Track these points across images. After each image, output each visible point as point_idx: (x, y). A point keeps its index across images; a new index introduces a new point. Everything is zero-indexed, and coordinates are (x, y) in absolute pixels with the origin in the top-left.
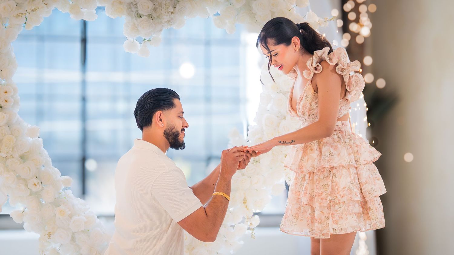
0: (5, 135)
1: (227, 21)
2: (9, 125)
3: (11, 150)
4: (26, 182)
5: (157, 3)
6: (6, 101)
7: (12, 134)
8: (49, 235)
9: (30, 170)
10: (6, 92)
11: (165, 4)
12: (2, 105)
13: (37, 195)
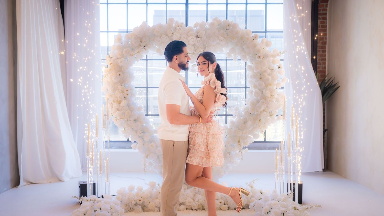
0: (126, 110)
1: (232, 55)
2: (128, 105)
3: (129, 117)
4: (136, 132)
5: (197, 47)
6: (127, 95)
7: (129, 110)
8: (147, 156)
9: (138, 126)
10: (127, 90)
11: (201, 47)
12: (125, 96)
13: (142, 138)
